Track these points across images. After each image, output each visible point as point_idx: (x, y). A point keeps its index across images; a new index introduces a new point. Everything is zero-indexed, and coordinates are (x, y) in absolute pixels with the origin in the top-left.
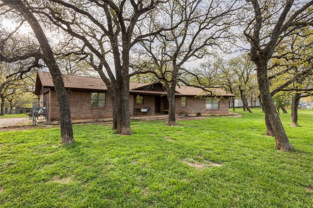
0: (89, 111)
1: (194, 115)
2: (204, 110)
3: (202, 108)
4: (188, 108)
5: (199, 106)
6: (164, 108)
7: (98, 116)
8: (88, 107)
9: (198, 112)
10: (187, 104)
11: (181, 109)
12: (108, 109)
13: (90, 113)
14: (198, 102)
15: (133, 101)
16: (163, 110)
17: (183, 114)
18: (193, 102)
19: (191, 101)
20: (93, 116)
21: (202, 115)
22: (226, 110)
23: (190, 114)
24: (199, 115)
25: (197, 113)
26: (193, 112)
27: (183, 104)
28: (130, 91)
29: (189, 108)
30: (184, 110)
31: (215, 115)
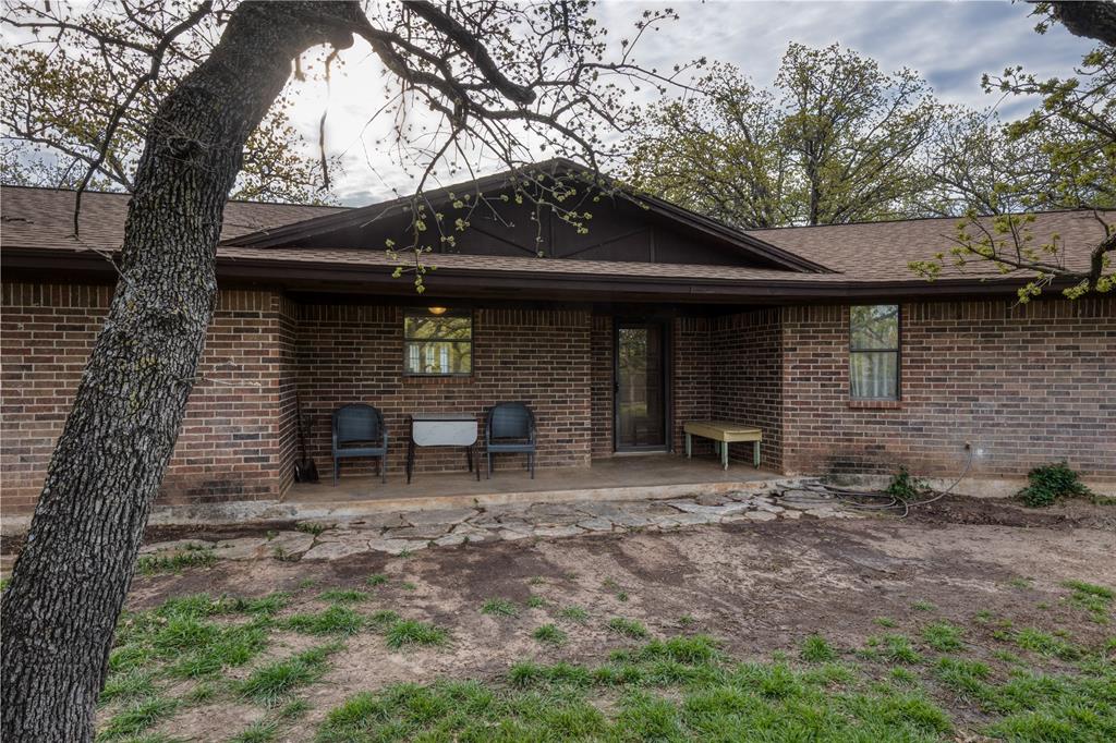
1: (998, 488)
3: (1102, 416)
4: (916, 414)
5: (1061, 392)
6: (708, 408)
9: (1043, 456)
10: (906, 373)
11: (847, 421)
14: (1049, 347)
15: (274, 352)
16: (693, 429)
17: (868, 467)
18: (983, 356)
19: (950, 346)
21: (1097, 488)
23: (940, 471)
24: (1054, 485)
25: (1030, 475)
26: (980, 452)
27: (869, 375)
28: (222, 252)
29: (935, 417)
30: (876, 433)
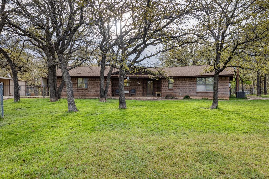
0: (76, 91)
1: (182, 98)
2: (193, 92)
3: (192, 90)
4: (174, 90)
5: (188, 88)
7: (82, 95)
8: (76, 88)
9: (187, 94)
11: (168, 91)
12: (89, 90)
13: (77, 92)
17: (170, 96)
18: (181, 84)
19: (178, 83)
20: (78, 94)
21: (191, 98)
22: (224, 93)
23: (177, 96)
24: (187, 97)
25: (185, 96)
26: (180, 94)
27: (171, 86)
29: (176, 90)
30: (171, 92)
31: (208, 99)
